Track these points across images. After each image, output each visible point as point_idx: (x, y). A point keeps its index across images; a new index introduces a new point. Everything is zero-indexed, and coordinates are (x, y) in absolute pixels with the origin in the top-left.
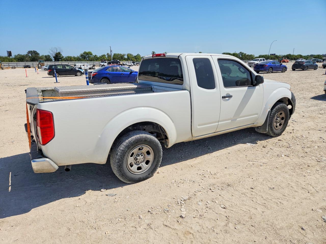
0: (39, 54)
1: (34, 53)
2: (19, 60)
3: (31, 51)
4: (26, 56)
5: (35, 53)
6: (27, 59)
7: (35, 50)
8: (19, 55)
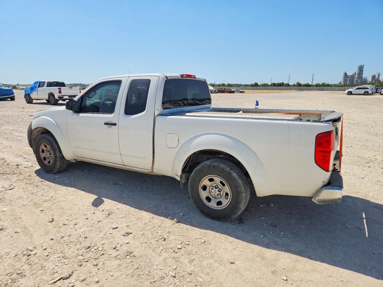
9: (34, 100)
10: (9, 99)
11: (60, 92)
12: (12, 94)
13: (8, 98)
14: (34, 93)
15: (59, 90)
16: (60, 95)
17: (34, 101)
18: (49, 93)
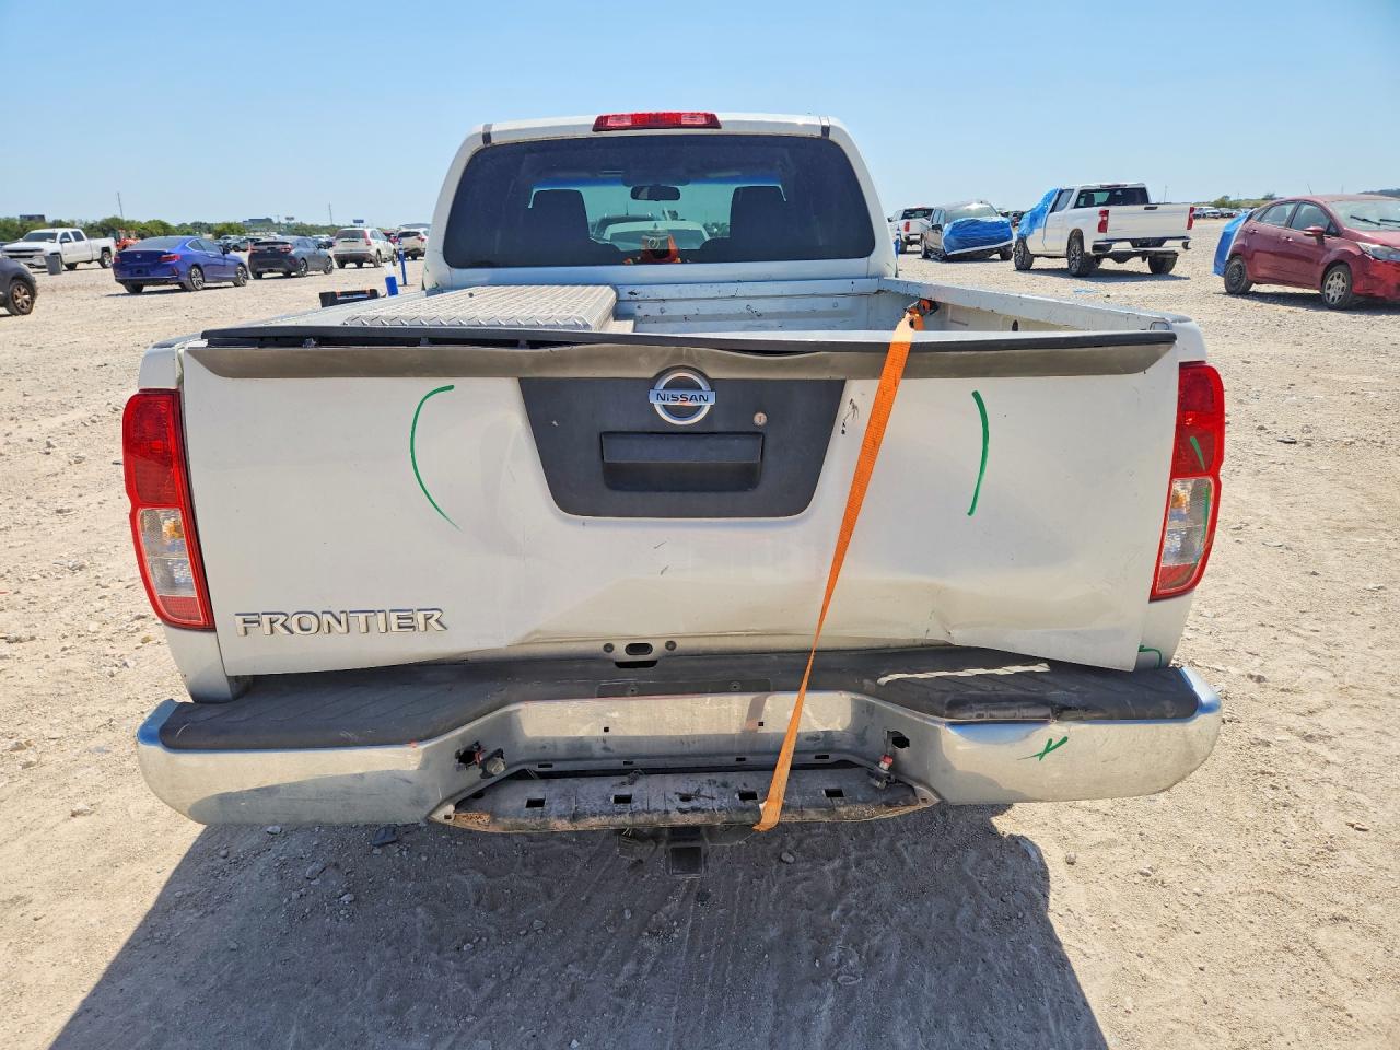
9: (1036, 259)
10: (997, 256)
11: (1103, 227)
12: (1006, 239)
13: (992, 251)
14: (1038, 232)
15: (1100, 219)
16: (1102, 236)
17: (1038, 263)
18: (1073, 232)
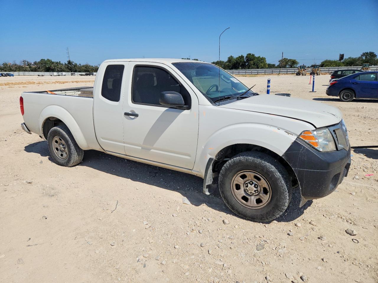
0: (377, 56)
1: (370, 55)
2: (347, 64)
3: (367, 53)
4: (358, 59)
5: (372, 55)
6: (357, 63)
7: (372, 51)
8: (350, 58)
